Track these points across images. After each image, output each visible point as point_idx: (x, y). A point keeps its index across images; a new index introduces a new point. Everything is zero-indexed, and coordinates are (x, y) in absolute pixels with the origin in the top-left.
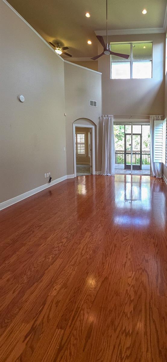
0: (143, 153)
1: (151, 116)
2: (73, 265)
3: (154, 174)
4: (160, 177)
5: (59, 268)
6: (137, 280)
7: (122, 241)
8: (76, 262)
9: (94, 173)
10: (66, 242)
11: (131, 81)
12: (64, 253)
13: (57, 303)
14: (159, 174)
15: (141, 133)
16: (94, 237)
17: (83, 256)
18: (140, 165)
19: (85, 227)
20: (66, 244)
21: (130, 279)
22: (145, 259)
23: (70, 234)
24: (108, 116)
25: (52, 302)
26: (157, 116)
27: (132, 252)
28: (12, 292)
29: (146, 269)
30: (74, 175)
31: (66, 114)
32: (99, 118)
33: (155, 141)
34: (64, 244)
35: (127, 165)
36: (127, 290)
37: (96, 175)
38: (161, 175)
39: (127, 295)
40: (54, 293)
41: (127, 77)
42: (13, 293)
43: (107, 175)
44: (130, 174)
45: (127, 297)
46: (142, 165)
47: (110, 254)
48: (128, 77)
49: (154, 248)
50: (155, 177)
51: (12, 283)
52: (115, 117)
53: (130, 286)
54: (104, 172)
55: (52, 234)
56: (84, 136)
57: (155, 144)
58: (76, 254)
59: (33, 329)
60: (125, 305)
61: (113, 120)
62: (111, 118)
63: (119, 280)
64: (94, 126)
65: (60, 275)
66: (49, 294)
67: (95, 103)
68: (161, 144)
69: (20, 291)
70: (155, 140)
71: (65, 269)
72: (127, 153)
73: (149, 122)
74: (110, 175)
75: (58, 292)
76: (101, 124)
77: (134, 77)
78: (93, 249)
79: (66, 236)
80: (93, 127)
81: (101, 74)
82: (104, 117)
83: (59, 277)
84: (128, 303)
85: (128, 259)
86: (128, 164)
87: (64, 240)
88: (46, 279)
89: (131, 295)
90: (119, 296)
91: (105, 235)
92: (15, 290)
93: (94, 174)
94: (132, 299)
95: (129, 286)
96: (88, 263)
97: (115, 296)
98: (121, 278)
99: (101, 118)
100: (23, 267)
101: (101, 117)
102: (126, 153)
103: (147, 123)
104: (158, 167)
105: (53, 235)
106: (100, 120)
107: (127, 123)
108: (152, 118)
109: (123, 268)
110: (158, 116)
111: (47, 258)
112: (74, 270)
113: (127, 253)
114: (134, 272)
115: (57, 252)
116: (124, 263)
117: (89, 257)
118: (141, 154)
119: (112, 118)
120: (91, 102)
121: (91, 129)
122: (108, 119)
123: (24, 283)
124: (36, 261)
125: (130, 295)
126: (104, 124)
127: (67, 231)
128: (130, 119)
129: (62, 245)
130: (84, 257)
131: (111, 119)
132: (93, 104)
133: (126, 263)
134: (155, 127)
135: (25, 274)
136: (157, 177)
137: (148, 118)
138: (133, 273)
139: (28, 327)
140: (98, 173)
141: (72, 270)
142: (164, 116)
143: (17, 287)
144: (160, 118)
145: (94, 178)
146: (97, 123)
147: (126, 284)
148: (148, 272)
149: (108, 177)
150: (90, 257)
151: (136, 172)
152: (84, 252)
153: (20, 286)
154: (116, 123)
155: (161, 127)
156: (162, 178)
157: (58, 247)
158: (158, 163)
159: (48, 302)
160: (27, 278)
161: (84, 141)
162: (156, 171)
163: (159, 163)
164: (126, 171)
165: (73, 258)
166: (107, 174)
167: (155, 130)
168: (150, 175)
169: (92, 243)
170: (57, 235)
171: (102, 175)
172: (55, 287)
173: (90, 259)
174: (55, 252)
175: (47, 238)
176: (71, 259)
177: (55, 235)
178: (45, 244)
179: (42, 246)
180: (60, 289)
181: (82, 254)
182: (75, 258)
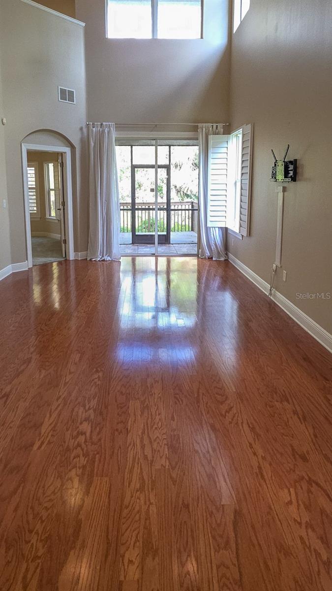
0: (172, 207)
1: (200, 125)
2: (141, 489)
3: (208, 254)
4: (222, 259)
5: (109, 503)
6: (308, 508)
7: (222, 415)
8: (143, 480)
9: (72, 256)
10: (91, 432)
11: (154, 43)
12: (102, 460)
14: (219, 253)
15: (168, 164)
16: (153, 411)
17: (152, 461)
18: (165, 233)
19: (118, 388)
20: (95, 438)
21: (293, 508)
22: (298, 454)
23: (89, 409)
24: (102, 124)
26: (215, 125)
27: (258, 440)
29: (314, 478)
30: (27, 264)
31: (5, 121)
32: (81, 129)
33: (210, 182)
34: (91, 438)
35: (137, 233)
36: (301, 538)
37: (76, 261)
38: (223, 253)
39: (307, 550)
40: (133, 573)
41: (145, 34)
43: (104, 260)
44: (153, 255)
45: (311, 555)
46: (171, 233)
47: (213, 452)
48: (148, 36)
49: (302, 424)
50: (210, 258)
51: (9, 562)
52: (120, 127)
53: (304, 526)
54: (94, 253)
55: (48, 415)
56: (33, 172)
57: (210, 187)
58: (134, 461)
60: (319, 578)
61: (114, 135)
62: (110, 130)
63: (268, 513)
64: (70, 148)
65: (123, 520)
66: (122, 578)
67: (71, 94)
68: (224, 187)
69: (41, 580)
70: (210, 177)
71: (126, 501)
72: (138, 209)
73: (197, 139)
74: (109, 258)
75: (142, 569)
76: (85, 143)
77: (161, 36)
78: (165, 442)
79: (84, 415)
80: (67, 150)
81: (84, 24)
82: (93, 127)
83: (124, 527)
84: (322, 571)
85: (260, 457)
86: (140, 233)
87: (86, 427)
89: (317, 548)
90: (291, 554)
91: (176, 403)
92: (25, 578)
93: (71, 259)
94: (325, 558)
95: (301, 527)
97: (283, 556)
98: (270, 508)
99: (85, 130)
100: (16, 510)
101: (84, 127)
102: (133, 208)
103: (191, 141)
104: (217, 236)
105: (50, 416)
106: (82, 133)
107: (144, 141)
108: (204, 129)
109: (262, 481)
110: (217, 126)
111: (67, 480)
112: (151, 504)
113: (250, 444)
114: (291, 489)
115: (83, 461)
116: (256, 470)
117: (168, 464)
118: (168, 210)
119: (112, 129)
120: (63, 92)
121: (62, 154)
122: (103, 131)
123: (39, 558)
124: (41, 491)
125: (315, 550)
126: (92, 144)
127: (79, 403)
128: (152, 132)
129: (86, 441)
130: (157, 466)
131: (109, 132)
132: (67, 95)
133: (260, 468)
134: (210, 150)
135: (31, 532)
136: (214, 259)
137: (195, 129)
138: (289, 491)
140: (81, 256)
141: (145, 503)
142: (230, 125)
143: (27, 570)
144: (222, 130)
145: (72, 267)
146: (76, 140)
147: (290, 523)
148: (321, 484)
149: (105, 263)
150: (170, 463)
151: (162, 249)
152: (148, 451)
153: (32, 567)
154: (122, 142)
155: (224, 150)
156: (227, 261)
157: (79, 445)
158: (217, 229)
160: (41, 541)
161: (34, 183)
162: (213, 247)
163: (219, 228)
164: (136, 247)
165: (131, 472)
166: (103, 256)
167: (211, 155)
168: (197, 255)
169: (156, 426)
170: (59, 415)
171: (91, 260)
172: (127, 556)
173: (173, 468)
174: (77, 460)
175: (37, 426)
176: (127, 475)
177: (54, 415)
178: (43, 443)
179: (35, 447)
180: (143, 560)
181: (146, 457)
182: (136, 470)
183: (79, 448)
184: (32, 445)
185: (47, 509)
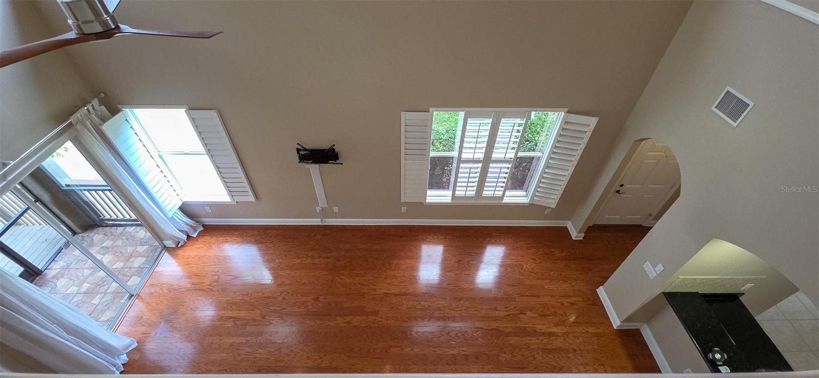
2: (478, 311)
13: (506, 308)
25: (506, 311)
28: (510, 342)
40: (502, 313)
42: (510, 340)
59: (521, 313)
88: (495, 325)
96: (474, 301)
105: (447, 352)
130: (469, 306)
139: (521, 316)
152: (463, 309)
153: (506, 340)
159: (508, 313)
173: (469, 301)
174: (470, 334)
175: (454, 356)
176: (474, 316)
177: (446, 350)
178: (463, 351)
179: (466, 353)
180: (498, 310)
181: (465, 309)
182: (471, 313)
183: (465, 334)
184: (465, 355)
185: (489, 340)
